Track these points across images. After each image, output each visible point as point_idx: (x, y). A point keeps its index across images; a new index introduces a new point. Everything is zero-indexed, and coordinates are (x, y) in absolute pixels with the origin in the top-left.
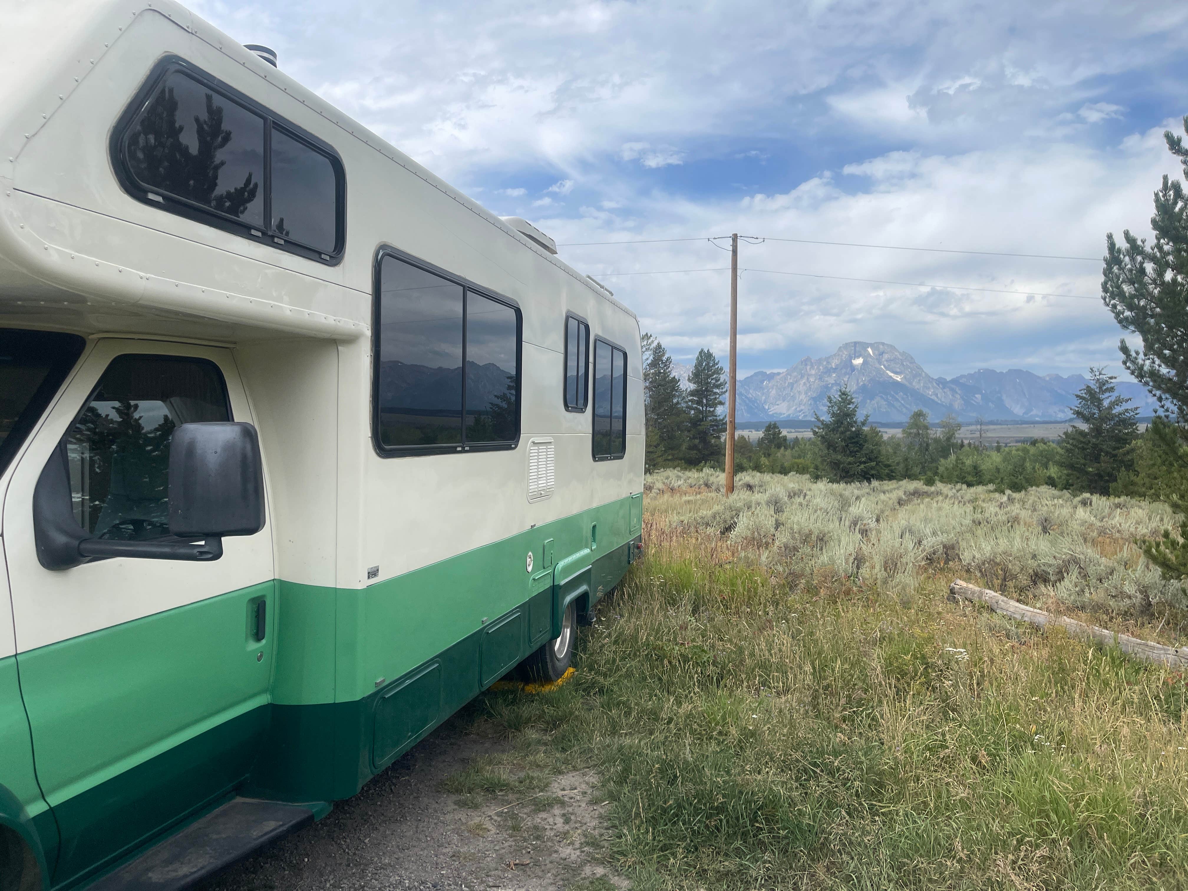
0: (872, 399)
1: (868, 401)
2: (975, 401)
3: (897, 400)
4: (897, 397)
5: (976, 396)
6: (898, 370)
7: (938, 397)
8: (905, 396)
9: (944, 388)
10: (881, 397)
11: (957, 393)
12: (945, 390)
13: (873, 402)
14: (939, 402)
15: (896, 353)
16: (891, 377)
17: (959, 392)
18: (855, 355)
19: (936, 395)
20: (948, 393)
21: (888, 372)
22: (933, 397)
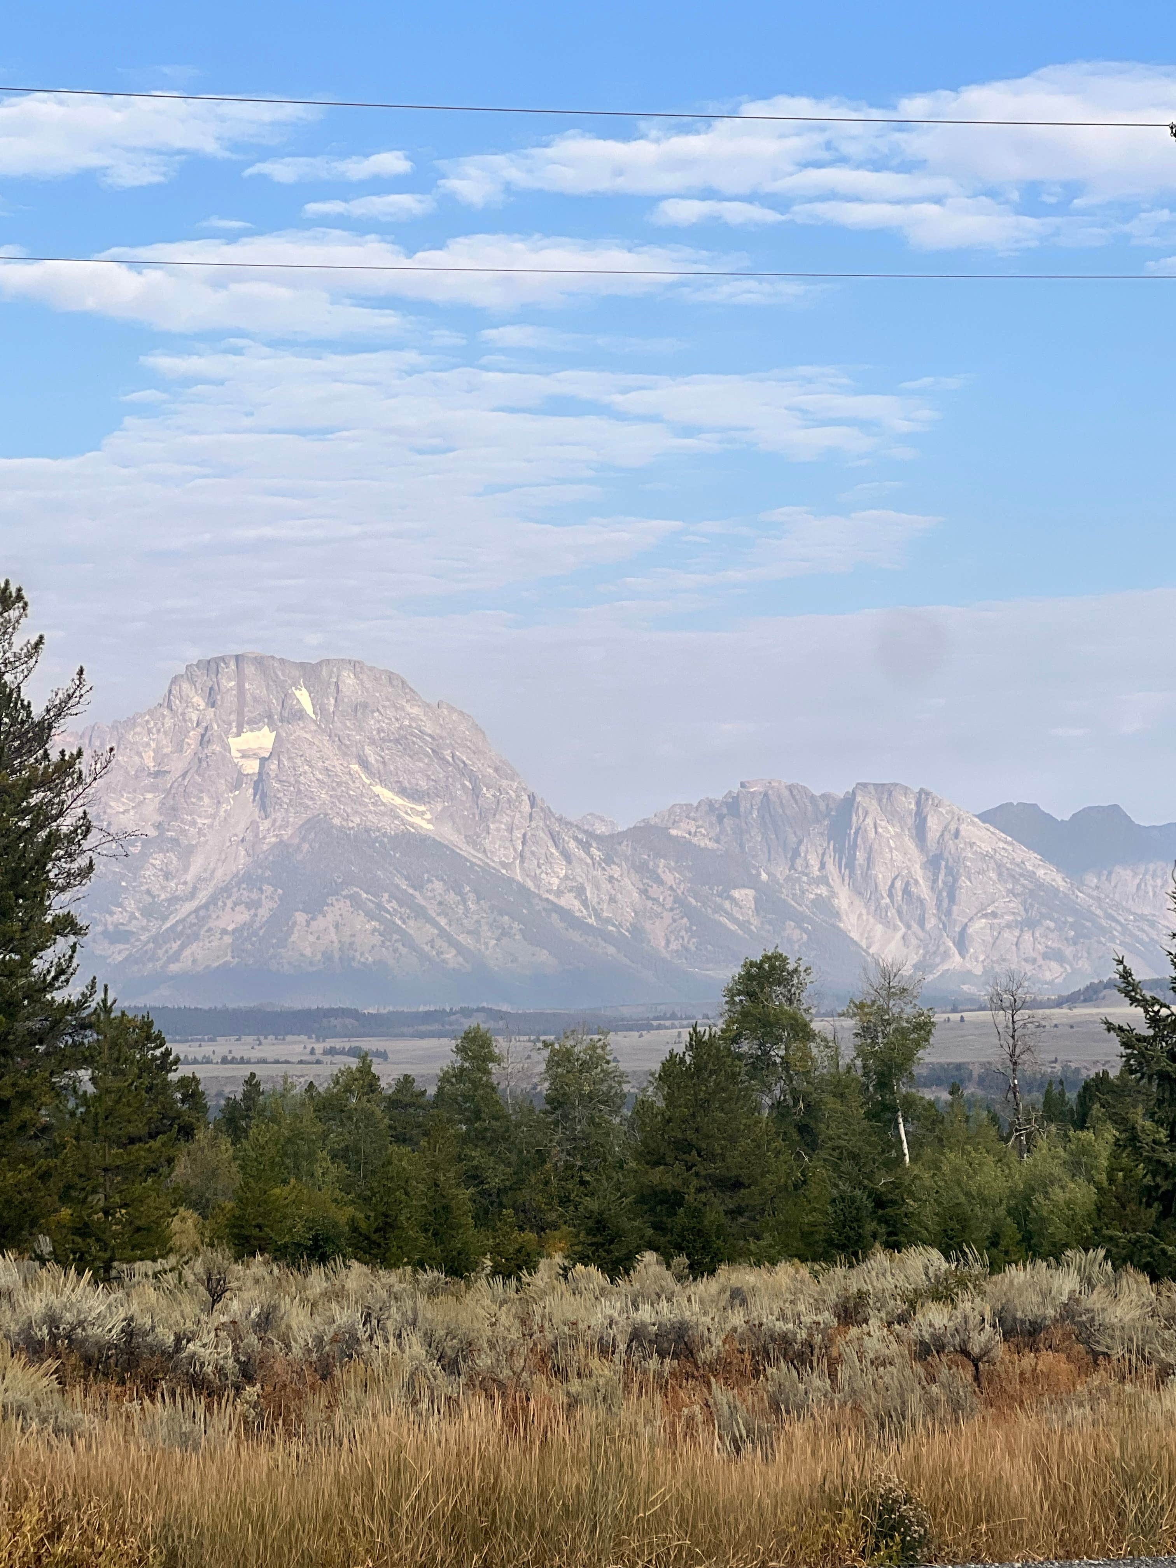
0: (315, 908)
1: (301, 917)
2: (735, 920)
3: (420, 913)
4: (420, 900)
5: (736, 894)
6: (423, 784)
7: (585, 903)
8: (452, 898)
9: (609, 860)
10: (354, 900)
11: (661, 882)
12: (616, 871)
13: (320, 923)
14: (592, 921)
15: (415, 711)
16: (392, 813)
17: (669, 878)
18: (240, 713)
19: (580, 891)
20: (627, 882)
21: (378, 789)
22: (569, 901)
